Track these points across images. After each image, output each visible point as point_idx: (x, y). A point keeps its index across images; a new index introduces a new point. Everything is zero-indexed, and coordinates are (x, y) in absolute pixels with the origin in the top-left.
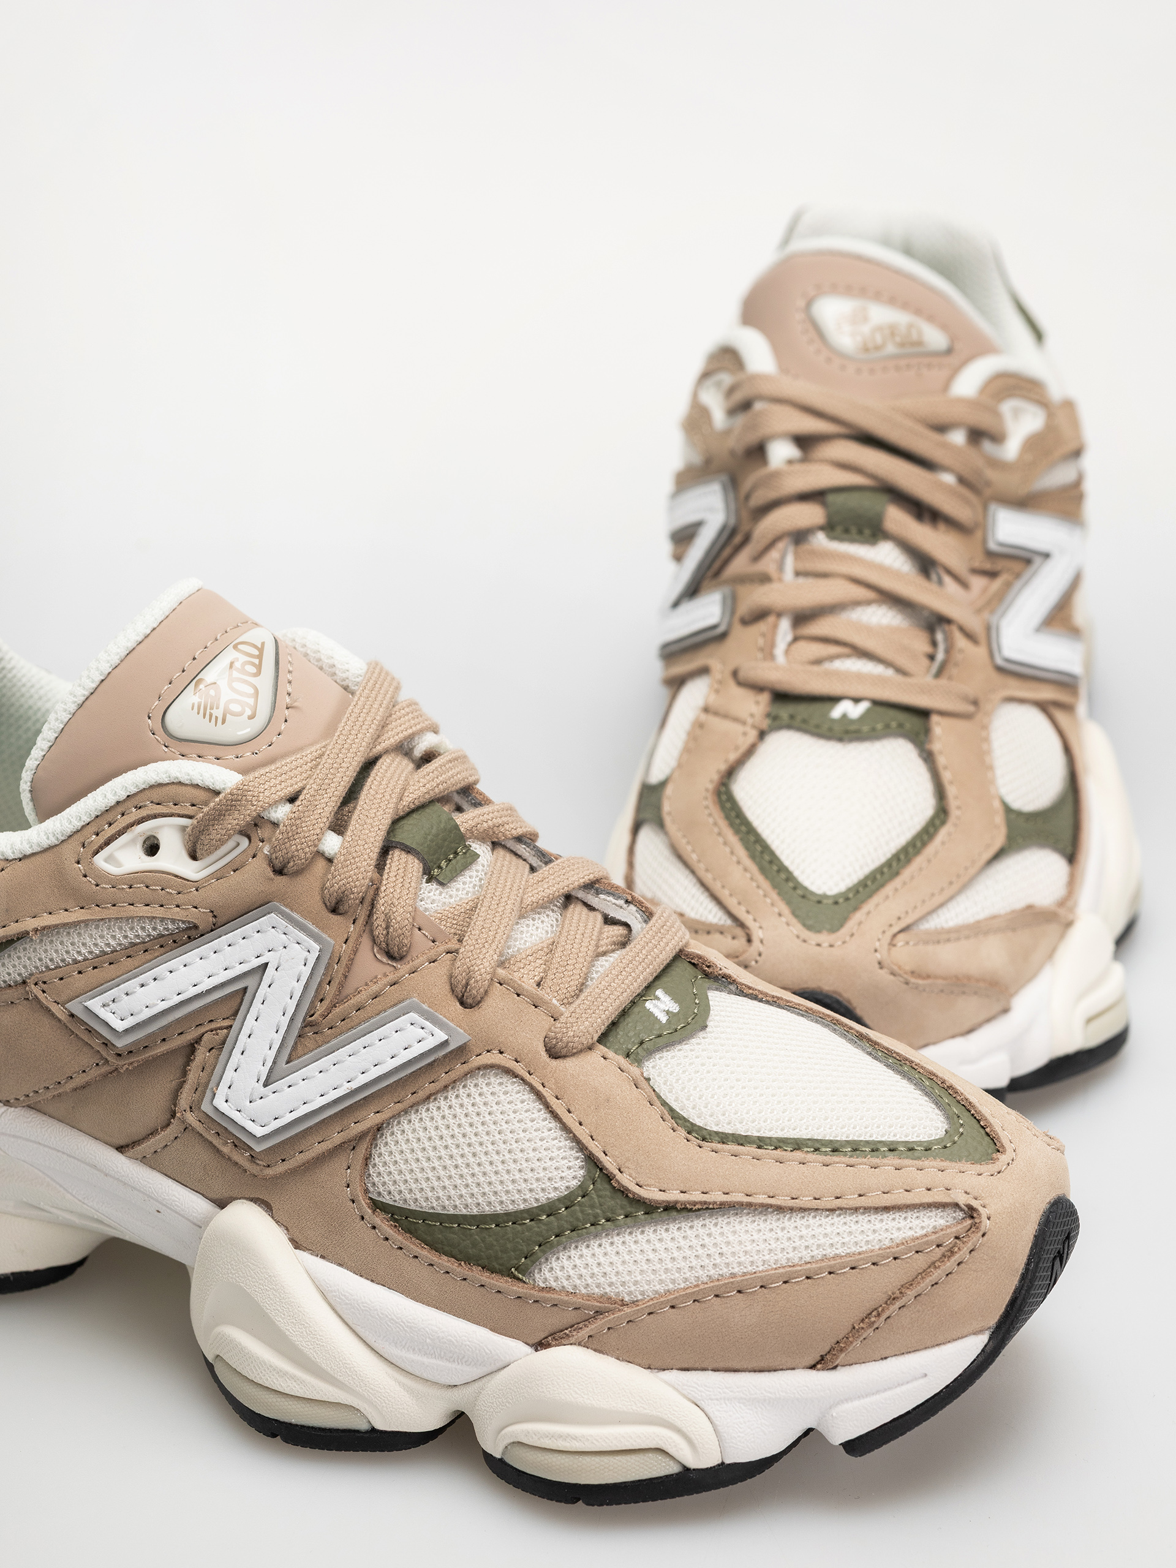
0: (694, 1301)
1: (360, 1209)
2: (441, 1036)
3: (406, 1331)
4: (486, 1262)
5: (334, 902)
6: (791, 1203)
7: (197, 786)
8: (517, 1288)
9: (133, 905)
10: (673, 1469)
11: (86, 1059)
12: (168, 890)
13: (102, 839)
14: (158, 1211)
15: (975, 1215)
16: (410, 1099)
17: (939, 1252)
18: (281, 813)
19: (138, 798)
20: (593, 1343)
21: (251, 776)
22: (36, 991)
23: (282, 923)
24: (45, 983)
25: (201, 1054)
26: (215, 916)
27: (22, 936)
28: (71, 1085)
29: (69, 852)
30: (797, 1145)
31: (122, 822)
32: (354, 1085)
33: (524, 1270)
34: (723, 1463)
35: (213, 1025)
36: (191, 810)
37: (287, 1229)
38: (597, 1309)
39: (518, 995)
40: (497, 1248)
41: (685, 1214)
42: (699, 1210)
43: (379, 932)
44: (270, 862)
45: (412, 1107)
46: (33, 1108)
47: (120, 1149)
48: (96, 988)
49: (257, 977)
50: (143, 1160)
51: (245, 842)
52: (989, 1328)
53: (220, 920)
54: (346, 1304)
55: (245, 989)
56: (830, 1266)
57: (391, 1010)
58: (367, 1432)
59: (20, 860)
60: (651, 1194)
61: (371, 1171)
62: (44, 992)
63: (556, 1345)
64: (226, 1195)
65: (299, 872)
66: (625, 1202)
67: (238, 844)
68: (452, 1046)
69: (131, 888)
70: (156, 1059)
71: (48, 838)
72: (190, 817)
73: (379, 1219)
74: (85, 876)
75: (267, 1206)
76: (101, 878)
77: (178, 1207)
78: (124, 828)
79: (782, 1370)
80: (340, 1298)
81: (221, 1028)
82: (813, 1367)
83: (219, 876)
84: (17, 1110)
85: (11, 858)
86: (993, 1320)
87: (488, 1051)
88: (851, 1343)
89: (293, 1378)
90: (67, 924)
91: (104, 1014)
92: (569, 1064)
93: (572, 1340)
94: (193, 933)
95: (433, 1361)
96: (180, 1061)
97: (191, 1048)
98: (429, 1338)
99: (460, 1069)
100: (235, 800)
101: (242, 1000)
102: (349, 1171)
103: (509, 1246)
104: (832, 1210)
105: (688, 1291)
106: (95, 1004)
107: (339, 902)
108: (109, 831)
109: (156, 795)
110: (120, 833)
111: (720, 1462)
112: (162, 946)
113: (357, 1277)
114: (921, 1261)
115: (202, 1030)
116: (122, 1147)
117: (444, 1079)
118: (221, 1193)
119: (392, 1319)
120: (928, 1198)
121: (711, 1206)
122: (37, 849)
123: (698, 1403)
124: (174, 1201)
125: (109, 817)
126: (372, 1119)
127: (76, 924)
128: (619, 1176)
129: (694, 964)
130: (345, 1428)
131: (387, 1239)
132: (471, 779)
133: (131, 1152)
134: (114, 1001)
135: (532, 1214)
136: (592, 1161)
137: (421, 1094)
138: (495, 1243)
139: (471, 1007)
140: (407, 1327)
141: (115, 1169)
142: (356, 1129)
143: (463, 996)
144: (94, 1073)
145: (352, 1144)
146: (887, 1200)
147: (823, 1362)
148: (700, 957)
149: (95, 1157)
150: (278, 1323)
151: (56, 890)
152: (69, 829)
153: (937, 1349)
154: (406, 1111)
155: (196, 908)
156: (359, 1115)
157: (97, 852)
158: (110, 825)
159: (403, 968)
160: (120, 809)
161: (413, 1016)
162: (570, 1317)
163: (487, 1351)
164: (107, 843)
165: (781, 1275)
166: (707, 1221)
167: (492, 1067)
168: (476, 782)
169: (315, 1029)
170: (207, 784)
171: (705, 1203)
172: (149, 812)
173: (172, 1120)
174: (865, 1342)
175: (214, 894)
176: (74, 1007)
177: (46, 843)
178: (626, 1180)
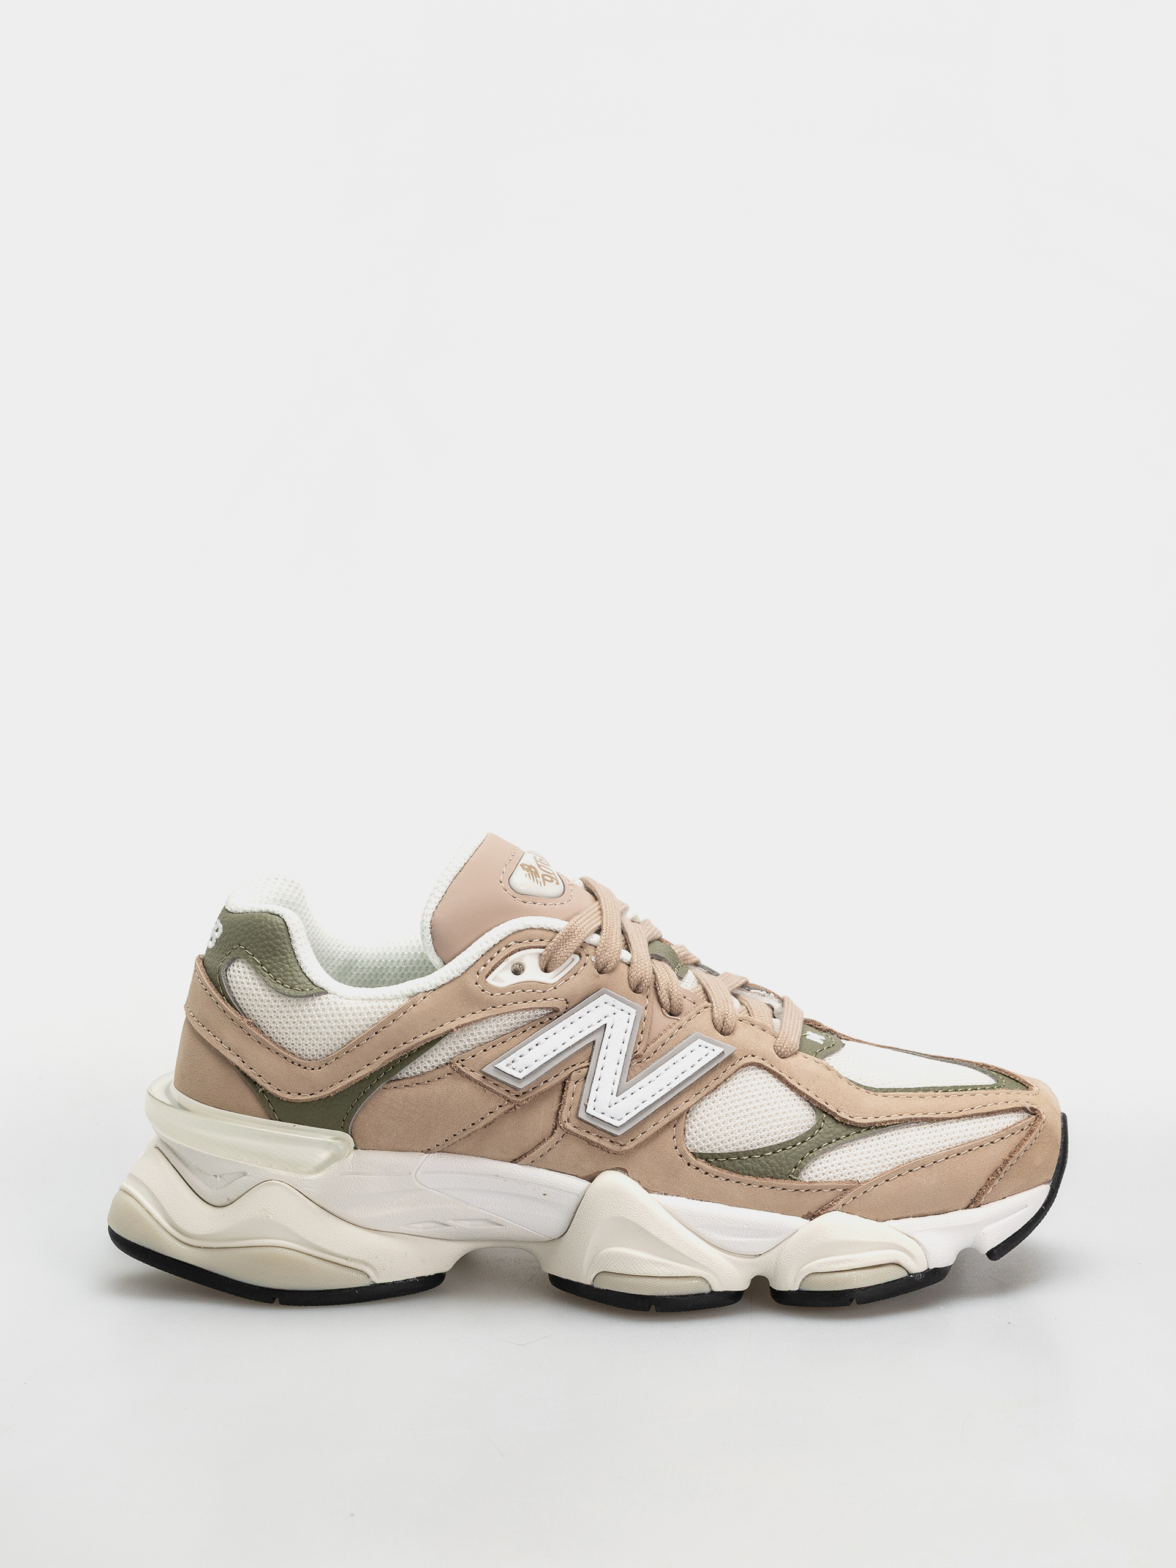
0: (899, 1175)
1: (687, 1159)
2: (719, 1050)
3: (730, 1223)
4: (772, 1174)
5: (636, 983)
6: (937, 1116)
7: (542, 929)
8: (795, 1184)
9: (516, 1003)
10: (902, 1274)
11: (493, 1103)
12: (537, 991)
13: (489, 968)
14: (545, 1195)
15: (1036, 1112)
16: (704, 1091)
17: (1024, 1133)
18: (595, 939)
19: (506, 941)
20: (844, 1208)
21: (572, 922)
22: (459, 1065)
23: (611, 1000)
24: (463, 1060)
25: (572, 1086)
26: (567, 1003)
27: (450, 1032)
28: (484, 1123)
29: (471, 979)
30: (926, 1090)
31: (498, 957)
32: (673, 1086)
33: (797, 1175)
34: (928, 1269)
35: (575, 1068)
36: (543, 944)
37: (639, 1182)
38: (846, 1188)
39: (753, 1025)
40: (778, 1165)
41: (881, 1129)
42: (888, 1126)
43: (665, 999)
44: (596, 966)
45: (706, 1095)
46: (445, 1152)
47: (514, 1161)
48: (501, 1056)
49: (600, 1034)
50: (533, 1164)
51: (577, 958)
52: (1050, 1181)
53: (571, 1005)
54: (690, 1215)
55: (594, 1042)
56: (969, 1146)
57: (685, 1041)
58: (709, 1294)
59: (434, 990)
60: (858, 1120)
61: (688, 1137)
62: (463, 1066)
63: (824, 1213)
64: (595, 1171)
65: (613, 970)
66: (844, 1128)
67: (573, 960)
68: (726, 1055)
69: (513, 993)
70: (542, 1093)
71: (453, 973)
72: (544, 948)
73: (701, 1163)
74: (483, 991)
75: (624, 1171)
76: (493, 991)
77: (562, 1186)
78: (502, 959)
79: (950, 1211)
80: (685, 1213)
81: (582, 1068)
82: (968, 1207)
83: (566, 979)
84: (435, 1154)
85: (429, 990)
86: (1051, 1177)
87: (745, 1057)
88: (989, 1188)
89: (664, 1264)
90: (477, 1021)
91: (509, 1070)
92: (789, 1060)
93: (834, 1208)
94: (554, 1015)
95: (748, 1239)
96: (557, 1094)
97: (564, 1083)
98: (746, 1224)
99: (730, 1069)
100: (569, 934)
101: (593, 1049)
102: (675, 1139)
103: (784, 1162)
104: (959, 1118)
105: (895, 1170)
106: (502, 1066)
107: (639, 985)
108: (492, 963)
109: (518, 937)
110: (500, 963)
111: (927, 1269)
112: (533, 1027)
113: (691, 1201)
114: (1016, 1139)
115: (569, 1072)
116: (515, 1160)
117: (723, 1076)
118: (589, 1169)
119: (721, 1218)
120: (1009, 1106)
121: (895, 1123)
122: (446, 981)
123: (911, 1235)
124: (559, 1183)
125: (490, 955)
126: (683, 1106)
127: (482, 1019)
128: (838, 1114)
129: (810, 1025)
130: (696, 1293)
131: (707, 1173)
132: (659, 936)
133: (523, 1161)
134: (513, 1062)
135: (793, 1143)
136: (820, 1109)
137: (712, 1086)
138: (775, 1162)
139: (728, 1034)
140: (731, 1220)
141: (514, 1173)
142: (674, 1114)
143: (722, 1029)
144: (500, 1111)
145: (673, 1123)
146: (986, 1110)
147: (974, 1203)
148: (813, 1021)
149: (498, 1169)
150: (651, 1232)
151: (465, 1002)
152: (467, 965)
153: (1029, 1190)
154: (702, 1099)
155: (557, 999)
156: (675, 1105)
157: (487, 977)
158: (491, 959)
159: (683, 1019)
160: (497, 949)
161: (699, 1041)
162: (831, 1195)
163: (783, 1225)
164: (493, 970)
165: (945, 1154)
166: (893, 1132)
167: (752, 1064)
168: (661, 936)
169: (639, 1060)
170: (548, 926)
171: (891, 1121)
172: (516, 948)
173: (555, 1131)
174: (995, 1188)
175: (565, 990)
176: (489, 1070)
177: (452, 977)
178: (843, 1115)
